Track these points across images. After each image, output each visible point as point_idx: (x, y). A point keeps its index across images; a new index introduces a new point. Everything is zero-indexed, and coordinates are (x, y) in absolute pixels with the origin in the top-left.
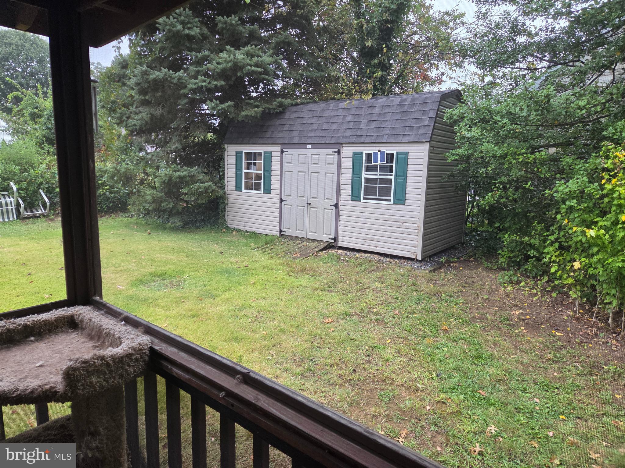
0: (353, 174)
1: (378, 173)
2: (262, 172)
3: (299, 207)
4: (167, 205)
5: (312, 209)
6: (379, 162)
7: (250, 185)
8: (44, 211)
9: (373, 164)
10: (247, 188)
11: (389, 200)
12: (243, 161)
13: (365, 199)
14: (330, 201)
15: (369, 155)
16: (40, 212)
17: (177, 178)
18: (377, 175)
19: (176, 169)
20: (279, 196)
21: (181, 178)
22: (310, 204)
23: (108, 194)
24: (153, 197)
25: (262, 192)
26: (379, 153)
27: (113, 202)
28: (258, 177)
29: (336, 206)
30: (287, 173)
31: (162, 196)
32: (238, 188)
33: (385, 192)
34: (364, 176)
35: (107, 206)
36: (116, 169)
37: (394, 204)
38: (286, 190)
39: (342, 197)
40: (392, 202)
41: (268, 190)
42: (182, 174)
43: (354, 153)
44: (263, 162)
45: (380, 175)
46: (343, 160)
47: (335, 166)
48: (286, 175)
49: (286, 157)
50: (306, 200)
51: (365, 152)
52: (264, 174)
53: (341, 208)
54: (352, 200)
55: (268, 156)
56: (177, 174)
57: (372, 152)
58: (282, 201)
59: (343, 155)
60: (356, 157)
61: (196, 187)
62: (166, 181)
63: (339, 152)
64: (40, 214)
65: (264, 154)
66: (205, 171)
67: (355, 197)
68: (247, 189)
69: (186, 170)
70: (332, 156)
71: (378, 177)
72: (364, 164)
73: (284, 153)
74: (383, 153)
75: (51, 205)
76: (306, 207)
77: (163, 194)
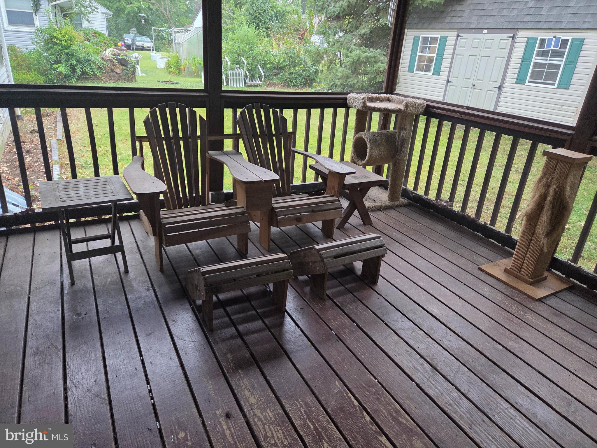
0: (523, 58)
1: (548, 58)
2: (435, 55)
3: (463, 88)
4: (352, 81)
5: (475, 90)
6: (552, 48)
7: (421, 67)
8: (260, 82)
9: (545, 49)
10: (419, 69)
11: (554, 84)
12: (419, 45)
13: (529, 82)
14: (496, 83)
15: (543, 41)
16: (258, 82)
17: (364, 58)
18: (547, 60)
19: (364, 50)
20: (446, 77)
21: (367, 58)
22: (474, 85)
23: (301, 71)
24: (343, 74)
25: (431, 74)
26: (554, 39)
27: (305, 79)
28: (430, 60)
29: (500, 88)
30: (458, 56)
31: (349, 74)
32: (411, 70)
33: (551, 77)
34: (533, 61)
35: (300, 82)
36: (318, 50)
37: (558, 88)
38: (454, 72)
39: (507, 80)
40: (555, 87)
41: (437, 72)
42: (369, 55)
43: (528, 38)
44: (437, 46)
45: (550, 60)
46: (516, 45)
47: (507, 50)
48: (457, 59)
49: (461, 41)
50: (471, 82)
51: (540, 38)
52: (437, 57)
53: (504, 90)
54: (516, 83)
55: (444, 39)
56: (364, 55)
57: (547, 38)
58: (448, 81)
59: (518, 40)
60: (530, 42)
61: (378, 67)
62: (355, 61)
63: (513, 38)
64: (258, 84)
65: (440, 38)
66: (385, 53)
67: (520, 80)
68: (418, 71)
69: (371, 52)
70: (506, 41)
71: (548, 62)
72: (536, 49)
73: (459, 38)
74: (558, 39)
75: (265, 77)
76: (470, 88)
77: (350, 71)
